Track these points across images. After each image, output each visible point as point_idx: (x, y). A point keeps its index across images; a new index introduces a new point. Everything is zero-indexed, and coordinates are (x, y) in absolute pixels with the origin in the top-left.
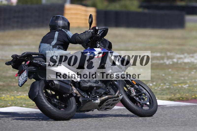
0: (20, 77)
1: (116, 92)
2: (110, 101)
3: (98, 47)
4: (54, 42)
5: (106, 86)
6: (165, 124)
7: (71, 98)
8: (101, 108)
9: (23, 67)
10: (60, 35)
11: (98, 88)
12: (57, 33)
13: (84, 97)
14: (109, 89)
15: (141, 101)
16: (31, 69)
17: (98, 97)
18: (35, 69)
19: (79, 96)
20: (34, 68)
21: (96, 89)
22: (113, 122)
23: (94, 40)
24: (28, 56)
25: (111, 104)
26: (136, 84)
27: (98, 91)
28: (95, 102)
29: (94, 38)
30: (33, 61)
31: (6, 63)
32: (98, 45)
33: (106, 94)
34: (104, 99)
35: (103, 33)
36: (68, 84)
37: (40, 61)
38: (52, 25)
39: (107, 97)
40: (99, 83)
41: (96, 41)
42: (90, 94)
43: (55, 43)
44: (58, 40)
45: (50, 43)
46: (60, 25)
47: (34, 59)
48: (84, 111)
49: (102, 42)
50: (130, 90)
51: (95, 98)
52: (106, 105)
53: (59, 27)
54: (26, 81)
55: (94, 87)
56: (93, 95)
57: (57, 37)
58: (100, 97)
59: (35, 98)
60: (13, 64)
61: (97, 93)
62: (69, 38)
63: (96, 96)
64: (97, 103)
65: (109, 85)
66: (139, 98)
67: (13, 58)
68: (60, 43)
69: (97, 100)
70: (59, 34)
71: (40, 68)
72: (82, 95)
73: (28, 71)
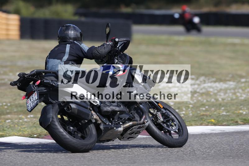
0: (29, 99)
1: (141, 118)
2: (135, 129)
3: (115, 63)
4: (66, 57)
5: (130, 111)
6: (108, 161)
7: (90, 125)
8: (124, 137)
9: (32, 88)
10: (73, 48)
11: (122, 112)
12: (68, 47)
13: (105, 124)
14: (133, 114)
15: (169, 128)
16: (42, 90)
17: (121, 123)
18: (46, 91)
19: (99, 122)
20: (45, 89)
21: (120, 114)
22: (43, 160)
23: (112, 55)
24: (38, 75)
25: (135, 133)
26: (163, 108)
27: (122, 116)
28: (117, 129)
29: (112, 53)
30: (44, 81)
31: (11, 83)
32: (116, 61)
33: (130, 120)
34: (127, 126)
35: (123, 46)
36: (87, 108)
37: (52, 81)
38: (61, 36)
39: (131, 123)
40: (121, 106)
41: (115, 56)
42: (112, 120)
43: (66, 59)
44: (71, 55)
45: (61, 59)
46: (71, 36)
47: (45, 78)
48: (104, 141)
49: (120, 57)
50: (157, 115)
51: (118, 125)
52: (130, 134)
53: (70, 38)
54: (37, 104)
55: (117, 111)
56: (116, 122)
57: (69, 51)
58: (124, 123)
59: (48, 126)
60: (19, 84)
61: (120, 119)
62: (84, 53)
63: (119, 123)
64: (120, 132)
65: (134, 109)
66: (167, 125)
67: (19, 77)
68: (72, 58)
69: (121, 127)
70: (70, 46)
71: (51, 89)
72: (103, 122)
73: (39, 93)
